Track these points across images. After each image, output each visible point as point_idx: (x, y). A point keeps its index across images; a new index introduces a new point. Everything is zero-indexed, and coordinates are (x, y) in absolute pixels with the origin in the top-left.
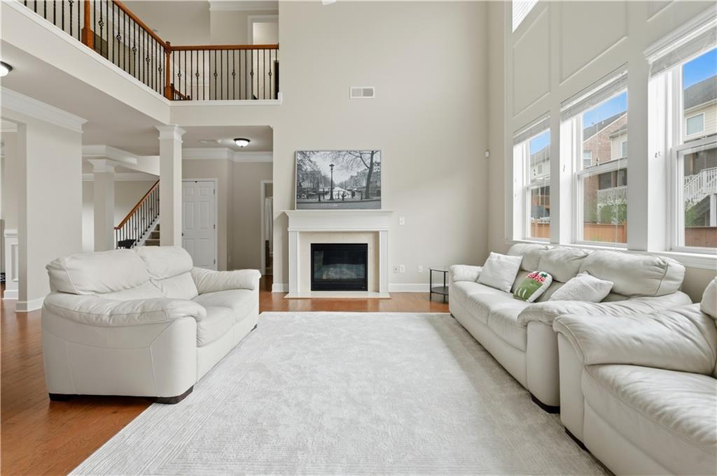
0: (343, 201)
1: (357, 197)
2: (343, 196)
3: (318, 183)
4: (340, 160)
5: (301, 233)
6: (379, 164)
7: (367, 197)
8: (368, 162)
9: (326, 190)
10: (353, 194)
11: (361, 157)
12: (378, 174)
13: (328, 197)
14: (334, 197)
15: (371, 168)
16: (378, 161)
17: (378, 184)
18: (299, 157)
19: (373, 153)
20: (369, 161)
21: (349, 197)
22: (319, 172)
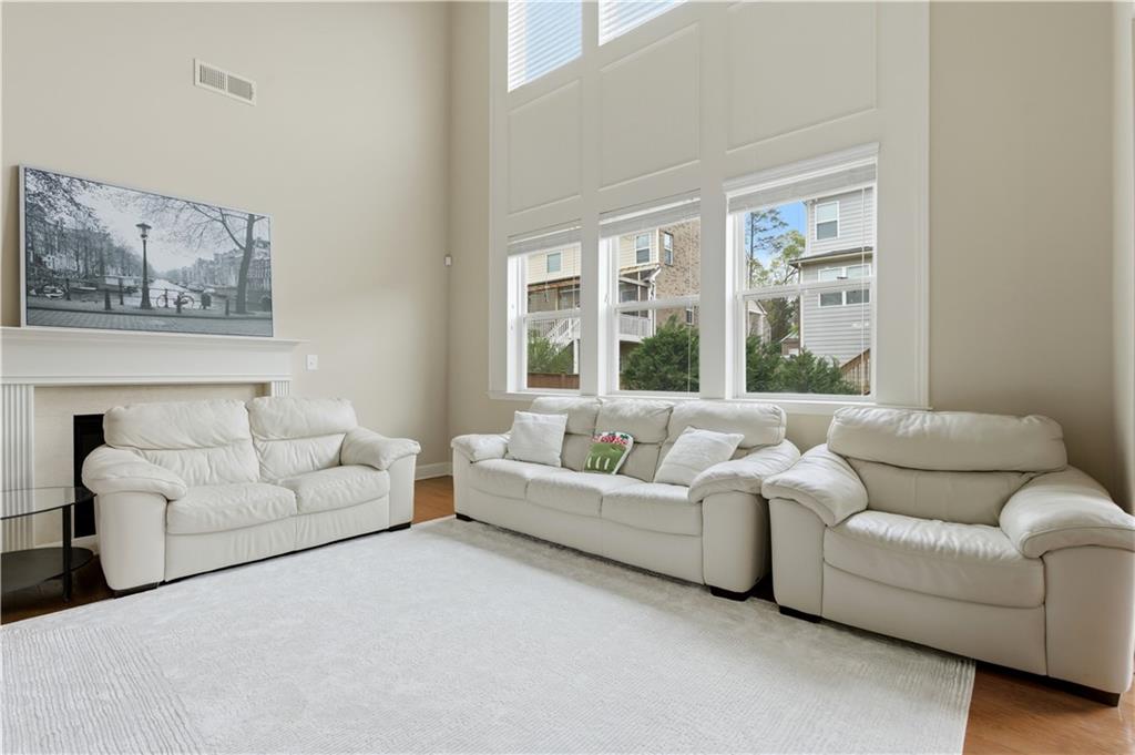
0: (179, 313)
1: (216, 307)
2: (179, 303)
3: (102, 264)
4: (170, 216)
5: (38, 388)
6: (266, 245)
7: (240, 310)
8: (242, 235)
9: (128, 283)
10: (206, 301)
11: (223, 222)
12: (265, 266)
13: (134, 302)
14: (153, 303)
15: (248, 251)
16: (266, 239)
17: (265, 285)
18: (32, 185)
19: (251, 220)
20: (244, 234)
21: (194, 305)
22: (105, 237)
